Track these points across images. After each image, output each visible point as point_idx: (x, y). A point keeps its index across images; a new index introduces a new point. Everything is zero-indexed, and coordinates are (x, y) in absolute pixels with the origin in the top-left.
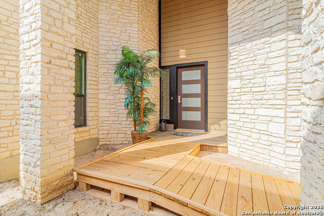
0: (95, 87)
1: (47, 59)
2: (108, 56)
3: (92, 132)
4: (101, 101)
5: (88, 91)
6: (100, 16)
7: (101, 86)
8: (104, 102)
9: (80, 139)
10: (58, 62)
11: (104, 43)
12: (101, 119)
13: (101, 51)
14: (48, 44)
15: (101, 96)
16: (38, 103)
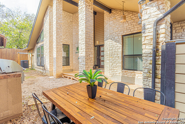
0: (72, 54)
1: (57, 51)
2: (75, 45)
3: (71, 67)
4: (73, 59)
5: (70, 56)
6: (73, 33)
7: (74, 54)
8: (75, 59)
9: (68, 69)
10: (59, 51)
11: (74, 41)
12: (74, 64)
13: (73, 44)
14: (57, 48)
15: (74, 57)
16: (56, 59)
